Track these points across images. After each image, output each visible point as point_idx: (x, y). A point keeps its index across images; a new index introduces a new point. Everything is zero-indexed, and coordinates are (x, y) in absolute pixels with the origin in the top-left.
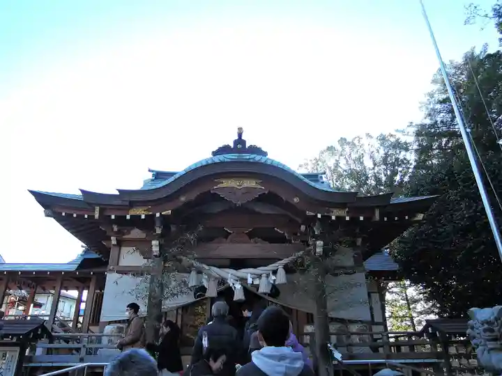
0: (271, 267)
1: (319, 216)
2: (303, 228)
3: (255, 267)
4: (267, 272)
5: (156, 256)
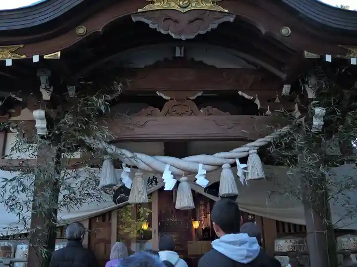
0: (238, 152)
1: (328, 58)
2: (286, 89)
3: (210, 152)
4: (232, 161)
5: (42, 137)
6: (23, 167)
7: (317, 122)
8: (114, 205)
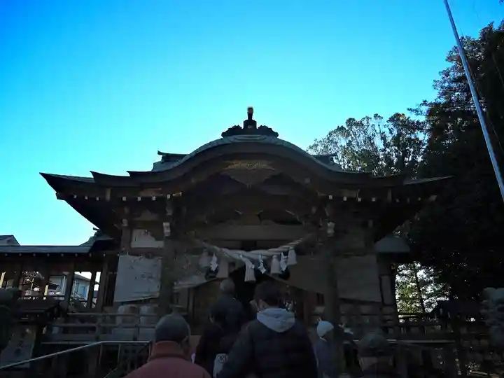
0: (283, 248)
1: (331, 197)
2: (314, 210)
3: (266, 248)
4: (279, 254)
5: (168, 238)
6: (149, 253)
7: (330, 231)
8: (205, 281)
